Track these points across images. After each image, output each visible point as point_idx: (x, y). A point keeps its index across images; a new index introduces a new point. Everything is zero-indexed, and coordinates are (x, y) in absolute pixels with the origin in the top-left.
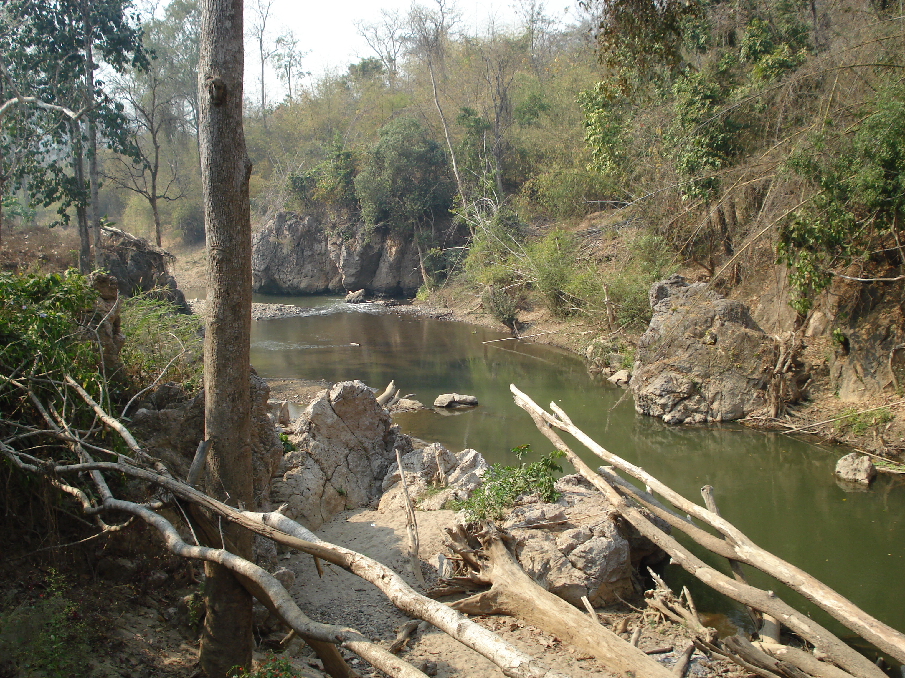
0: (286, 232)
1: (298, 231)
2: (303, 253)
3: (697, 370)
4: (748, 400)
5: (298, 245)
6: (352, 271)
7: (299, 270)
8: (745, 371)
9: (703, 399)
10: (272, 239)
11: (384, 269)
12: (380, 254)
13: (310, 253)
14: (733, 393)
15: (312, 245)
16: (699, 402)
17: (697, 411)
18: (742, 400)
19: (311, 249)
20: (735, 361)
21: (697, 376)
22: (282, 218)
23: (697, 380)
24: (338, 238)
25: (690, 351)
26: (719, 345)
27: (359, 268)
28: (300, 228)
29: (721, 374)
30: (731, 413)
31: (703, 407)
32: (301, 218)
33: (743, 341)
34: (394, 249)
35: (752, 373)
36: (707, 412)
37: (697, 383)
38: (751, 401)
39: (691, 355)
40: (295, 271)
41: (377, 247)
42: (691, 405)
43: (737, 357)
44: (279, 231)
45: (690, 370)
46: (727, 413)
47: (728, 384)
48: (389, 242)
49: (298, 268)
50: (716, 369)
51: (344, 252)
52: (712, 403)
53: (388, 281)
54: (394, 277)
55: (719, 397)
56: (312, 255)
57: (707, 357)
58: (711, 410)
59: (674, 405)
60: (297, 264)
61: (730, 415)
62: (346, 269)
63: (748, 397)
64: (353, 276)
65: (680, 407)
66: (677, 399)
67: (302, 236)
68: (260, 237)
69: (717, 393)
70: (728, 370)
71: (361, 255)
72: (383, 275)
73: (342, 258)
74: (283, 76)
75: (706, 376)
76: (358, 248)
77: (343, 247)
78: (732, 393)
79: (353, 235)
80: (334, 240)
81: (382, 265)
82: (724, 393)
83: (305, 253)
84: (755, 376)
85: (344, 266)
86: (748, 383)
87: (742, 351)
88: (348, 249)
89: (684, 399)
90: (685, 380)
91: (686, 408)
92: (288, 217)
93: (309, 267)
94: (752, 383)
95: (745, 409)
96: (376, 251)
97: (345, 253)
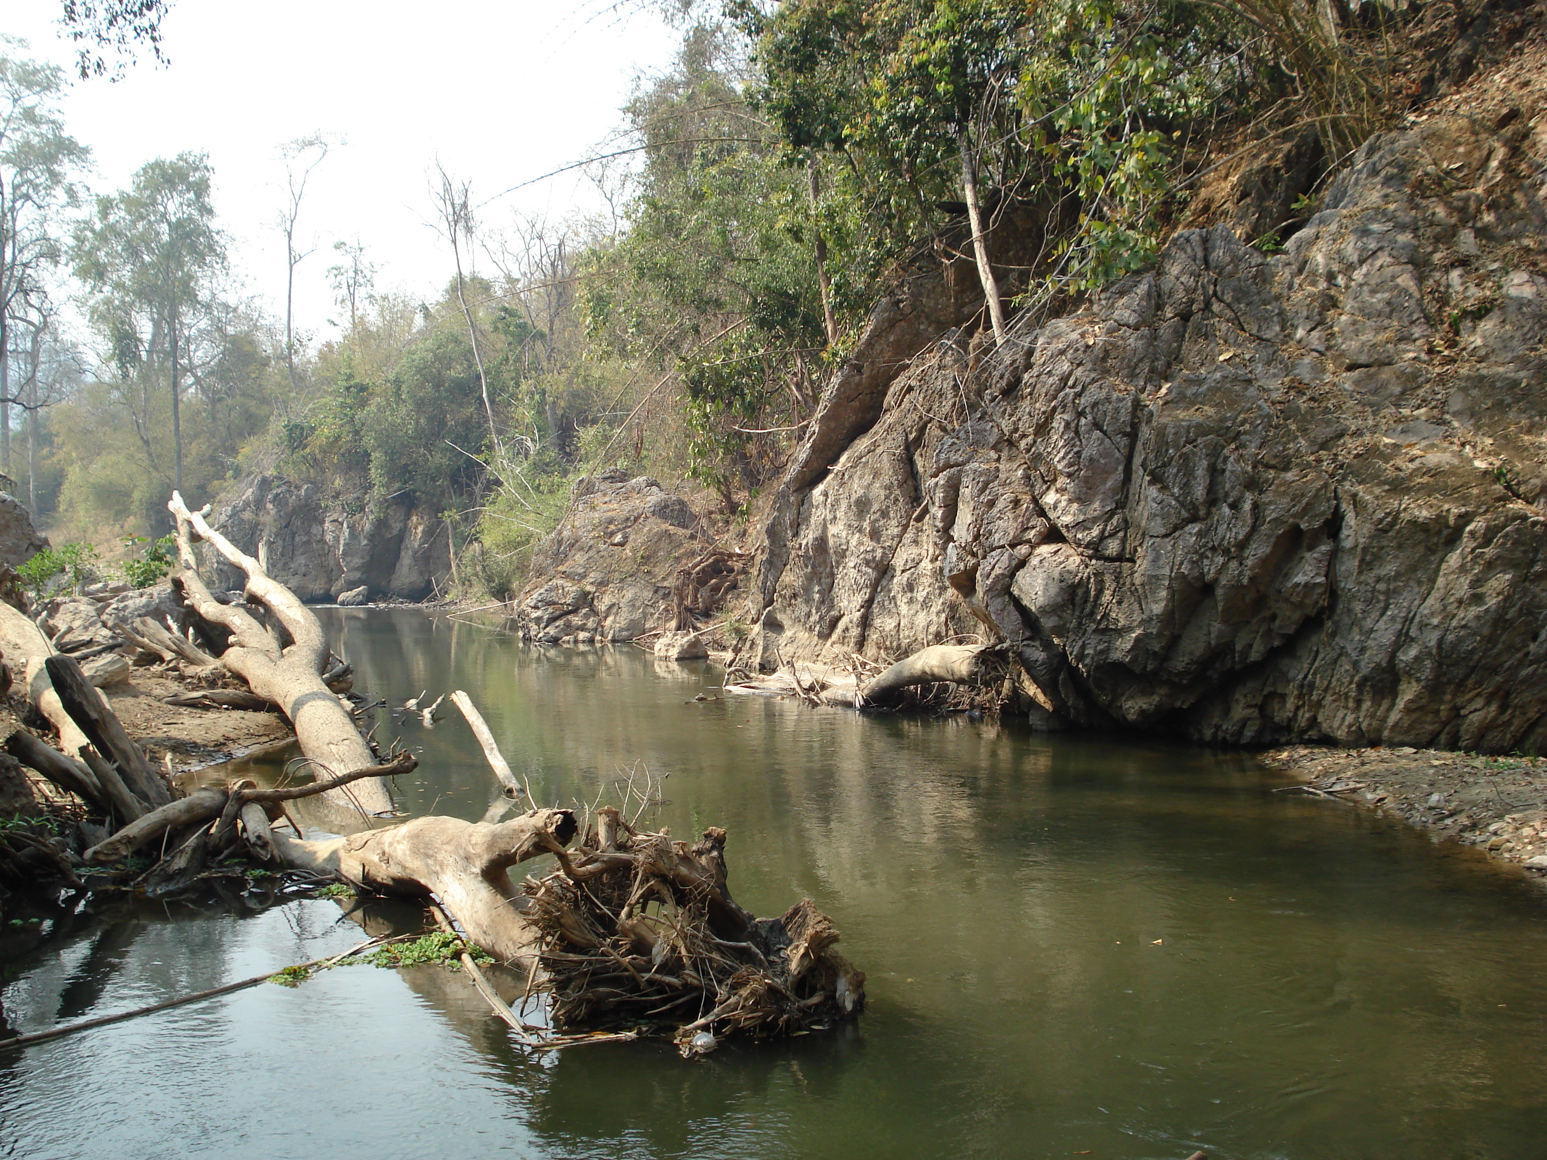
0: (270, 506)
1: (287, 504)
2: (293, 538)
3: (593, 576)
4: (652, 614)
5: (287, 526)
6: (357, 561)
7: (285, 564)
8: (655, 577)
9: (594, 612)
10: (247, 515)
11: (406, 559)
12: (401, 537)
13: (305, 539)
14: (634, 605)
15: (310, 526)
16: (586, 616)
17: (582, 628)
18: (645, 614)
19: (308, 533)
20: (644, 564)
21: (592, 583)
22: (265, 484)
23: (589, 588)
24: (341, 513)
25: (591, 553)
26: (628, 547)
27: (368, 558)
28: (290, 501)
29: (622, 580)
30: (627, 630)
31: (591, 624)
32: (296, 487)
33: (660, 539)
34: (420, 529)
35: (664, 579)
36: (596, 630)
37: (589, 593)
38: (656, 616)
39: (590, 558)
40: (280, 565)
41: (396, 526)
42: (576, 620)
43: (646, 559)
44: (259, 504)
45: (584, 576)
46: (621, 630)
47: (629, 594)
48: (414, 518)
49: (283, 561)
50: (617, 574)
51: (347, 532)
52: (606, 618)
53: (413, 579)
54: (421, 573)
55: (615, 610)
56: (308, 542)
57: (608, 560)
58: (602, 627)
59: (552, 620)
60: (282, 555)
61: (625, 633)
62: (348, 559)
63: (652, 611)
64: (358, 569)
65: (560, 623)
66: (558, 613)
67: (294, 512)
68: (229, 513)
69: (614, 605)
70: (631, 576)
71: (371, 537)
72: (405, 570)
73: (342, 542)
74: (343, 301)
75: (602, 584)
76: (368, 527)
77: (345, 525)
78: (632, 605)
79: (362, 509)
80: (335, 516)
81: (403, 553)
82: (621, 605)
83: (297, 539)
84: (665, 584)
85: (345, 554)
86: (656, 592)
87: (655, 552)
88: (351, 527)
89: (569, 613)
90: (575, 588)
91: (568, 625)
92: (276, 483)
93: (301, 560)
94: (661, 593)
95: (647, 626)
96: (395, 532)
97: (347, 534)
